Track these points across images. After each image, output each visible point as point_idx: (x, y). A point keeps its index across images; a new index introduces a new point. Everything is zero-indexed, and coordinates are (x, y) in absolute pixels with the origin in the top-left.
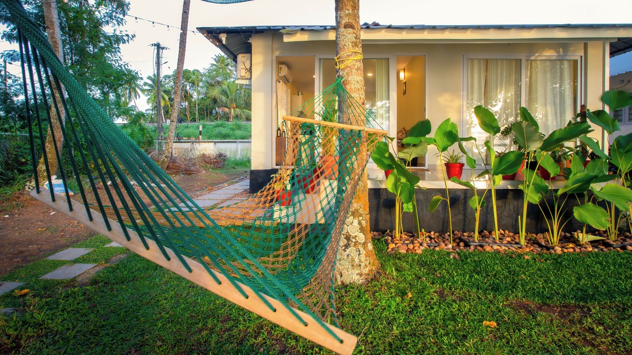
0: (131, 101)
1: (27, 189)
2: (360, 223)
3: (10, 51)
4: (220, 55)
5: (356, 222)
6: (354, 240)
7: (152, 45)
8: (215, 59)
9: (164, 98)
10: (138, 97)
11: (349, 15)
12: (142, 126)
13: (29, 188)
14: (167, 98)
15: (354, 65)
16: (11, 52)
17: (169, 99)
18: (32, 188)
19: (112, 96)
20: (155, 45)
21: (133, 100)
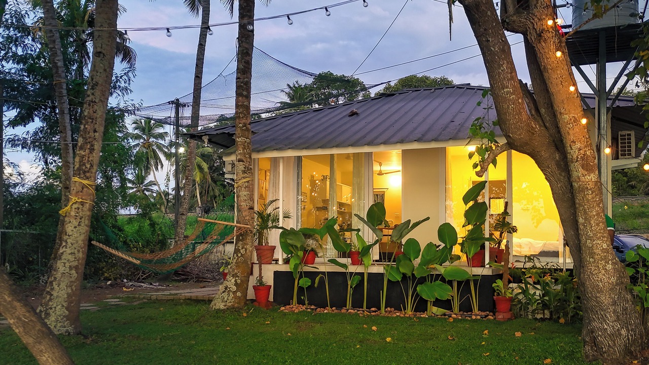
0: (149, 174)
1: (41, 283)
2: (236, 281)
3: (11, 135)
4: (297, 86)
5: (233, 280)
6: (229, 289)
7: (169, 102)
8: (289, 95)
9: (200, 168)
10: (159, 167)
11: (240, 154)
12: (152, 221)
13: (43, 282)
14: (205, 166)
15: (243, 185)
16: (12, 137)
17: (210, 168)
18: (45, 282)
19: (116, 183)
20: (173, 102)
21: (152, 173)
